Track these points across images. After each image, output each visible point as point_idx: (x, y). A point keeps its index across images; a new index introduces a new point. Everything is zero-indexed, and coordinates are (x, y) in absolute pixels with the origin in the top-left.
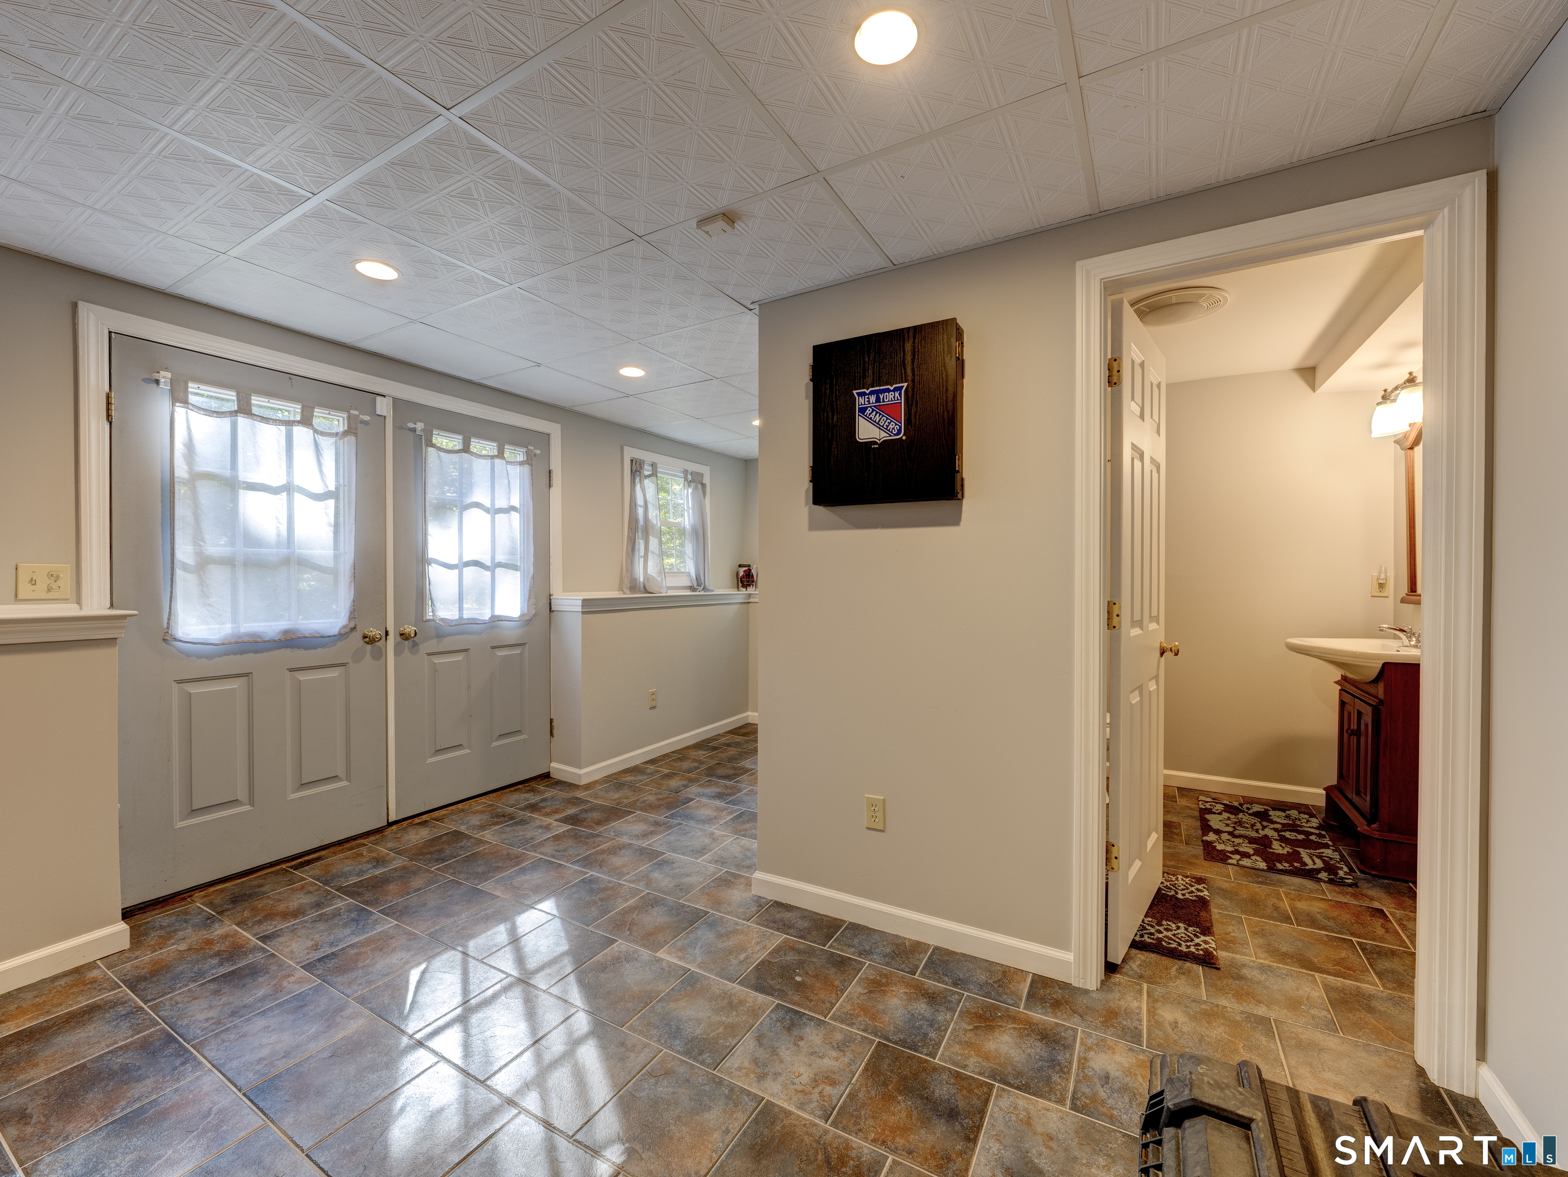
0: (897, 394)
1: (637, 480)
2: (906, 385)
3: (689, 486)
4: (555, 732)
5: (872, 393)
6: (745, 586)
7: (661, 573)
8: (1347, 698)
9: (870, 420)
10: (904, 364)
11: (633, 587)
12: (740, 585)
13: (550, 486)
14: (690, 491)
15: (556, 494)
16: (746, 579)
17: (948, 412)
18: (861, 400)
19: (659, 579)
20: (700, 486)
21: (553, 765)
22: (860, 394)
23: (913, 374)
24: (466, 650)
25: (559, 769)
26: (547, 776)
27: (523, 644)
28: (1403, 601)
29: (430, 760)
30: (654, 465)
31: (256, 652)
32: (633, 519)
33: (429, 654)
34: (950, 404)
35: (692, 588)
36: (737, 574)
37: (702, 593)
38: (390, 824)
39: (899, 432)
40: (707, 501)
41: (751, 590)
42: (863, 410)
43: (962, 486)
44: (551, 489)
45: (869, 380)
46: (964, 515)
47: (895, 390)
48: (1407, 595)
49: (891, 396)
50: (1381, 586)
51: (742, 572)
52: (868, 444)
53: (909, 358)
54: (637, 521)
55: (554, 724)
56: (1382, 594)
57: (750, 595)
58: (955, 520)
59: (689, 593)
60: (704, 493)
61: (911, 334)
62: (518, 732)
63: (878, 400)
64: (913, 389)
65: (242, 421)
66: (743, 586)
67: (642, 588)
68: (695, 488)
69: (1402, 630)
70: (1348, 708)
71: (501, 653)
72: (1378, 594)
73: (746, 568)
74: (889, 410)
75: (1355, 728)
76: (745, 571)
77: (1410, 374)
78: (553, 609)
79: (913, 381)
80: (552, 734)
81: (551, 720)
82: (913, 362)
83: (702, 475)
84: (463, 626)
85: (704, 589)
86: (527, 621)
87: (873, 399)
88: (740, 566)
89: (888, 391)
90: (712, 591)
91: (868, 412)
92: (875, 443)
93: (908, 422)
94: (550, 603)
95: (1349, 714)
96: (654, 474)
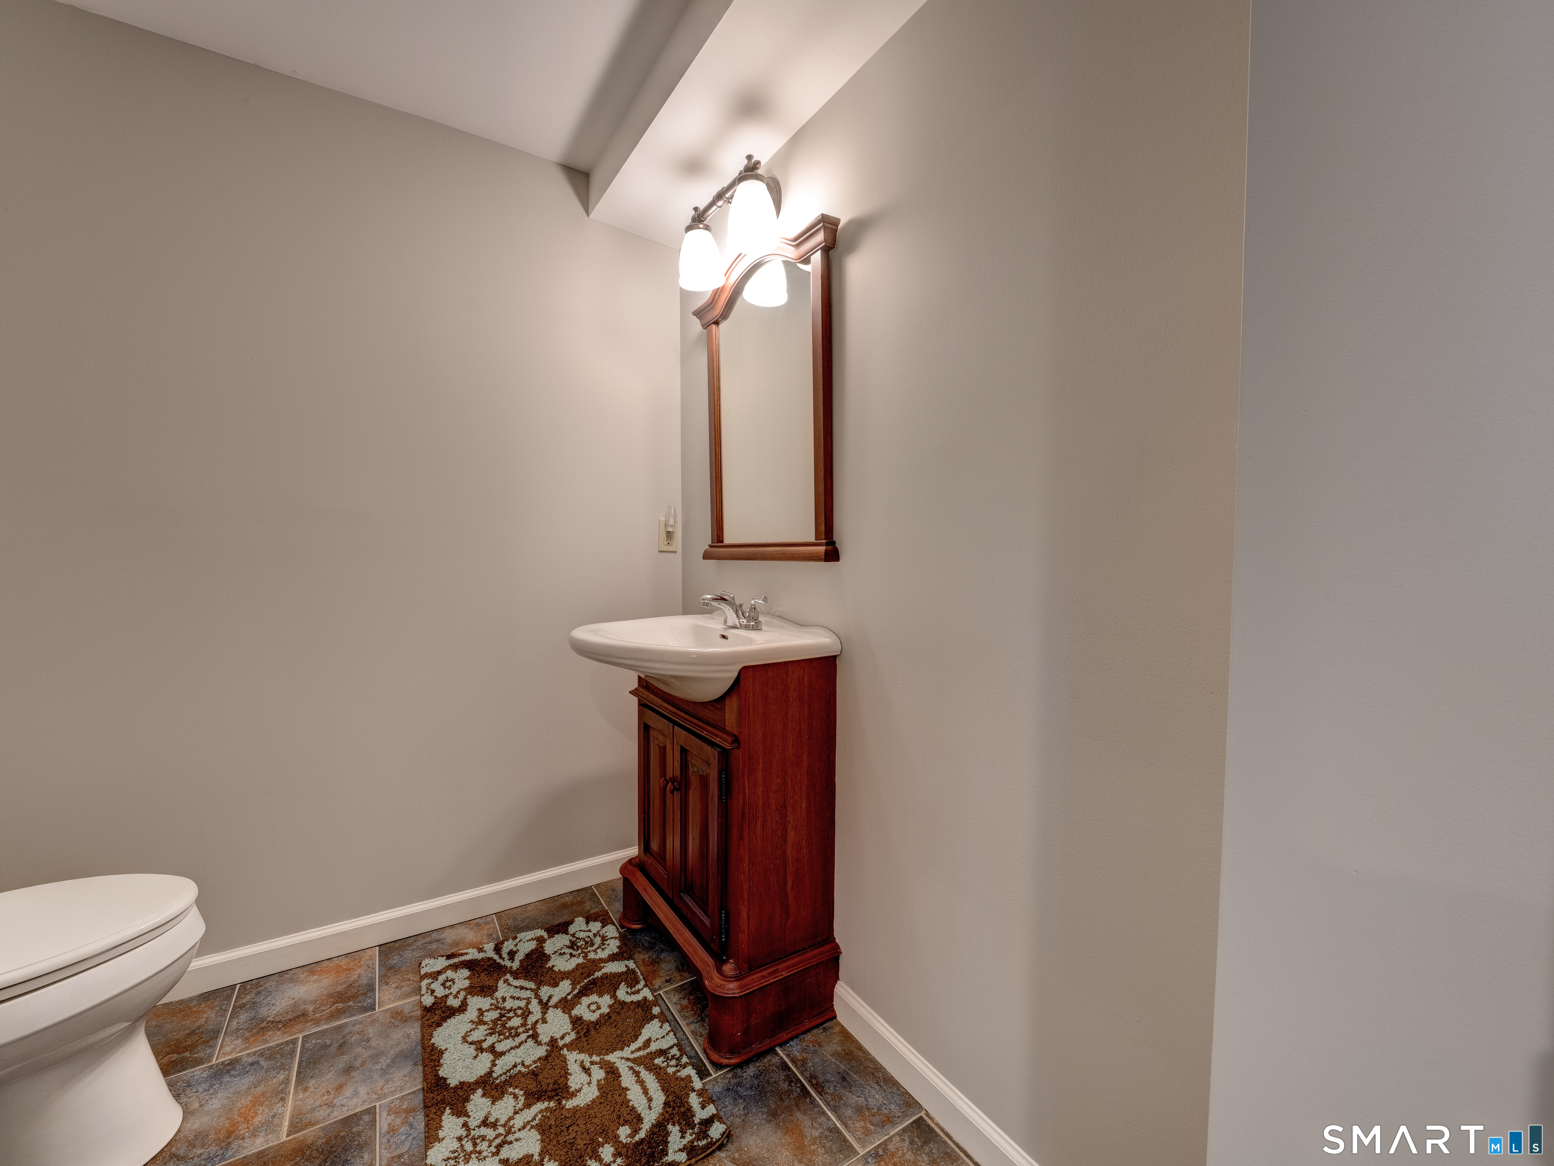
8: (656, 722)
28: (707, 556)
48: (711, 546)
50: (669, 535)
56: (671, 549)
69: (723, 599)
70: (657, 739)
72: (666, 548)
75: (678, 772)
77: (749, 157)
95: (663, 750)
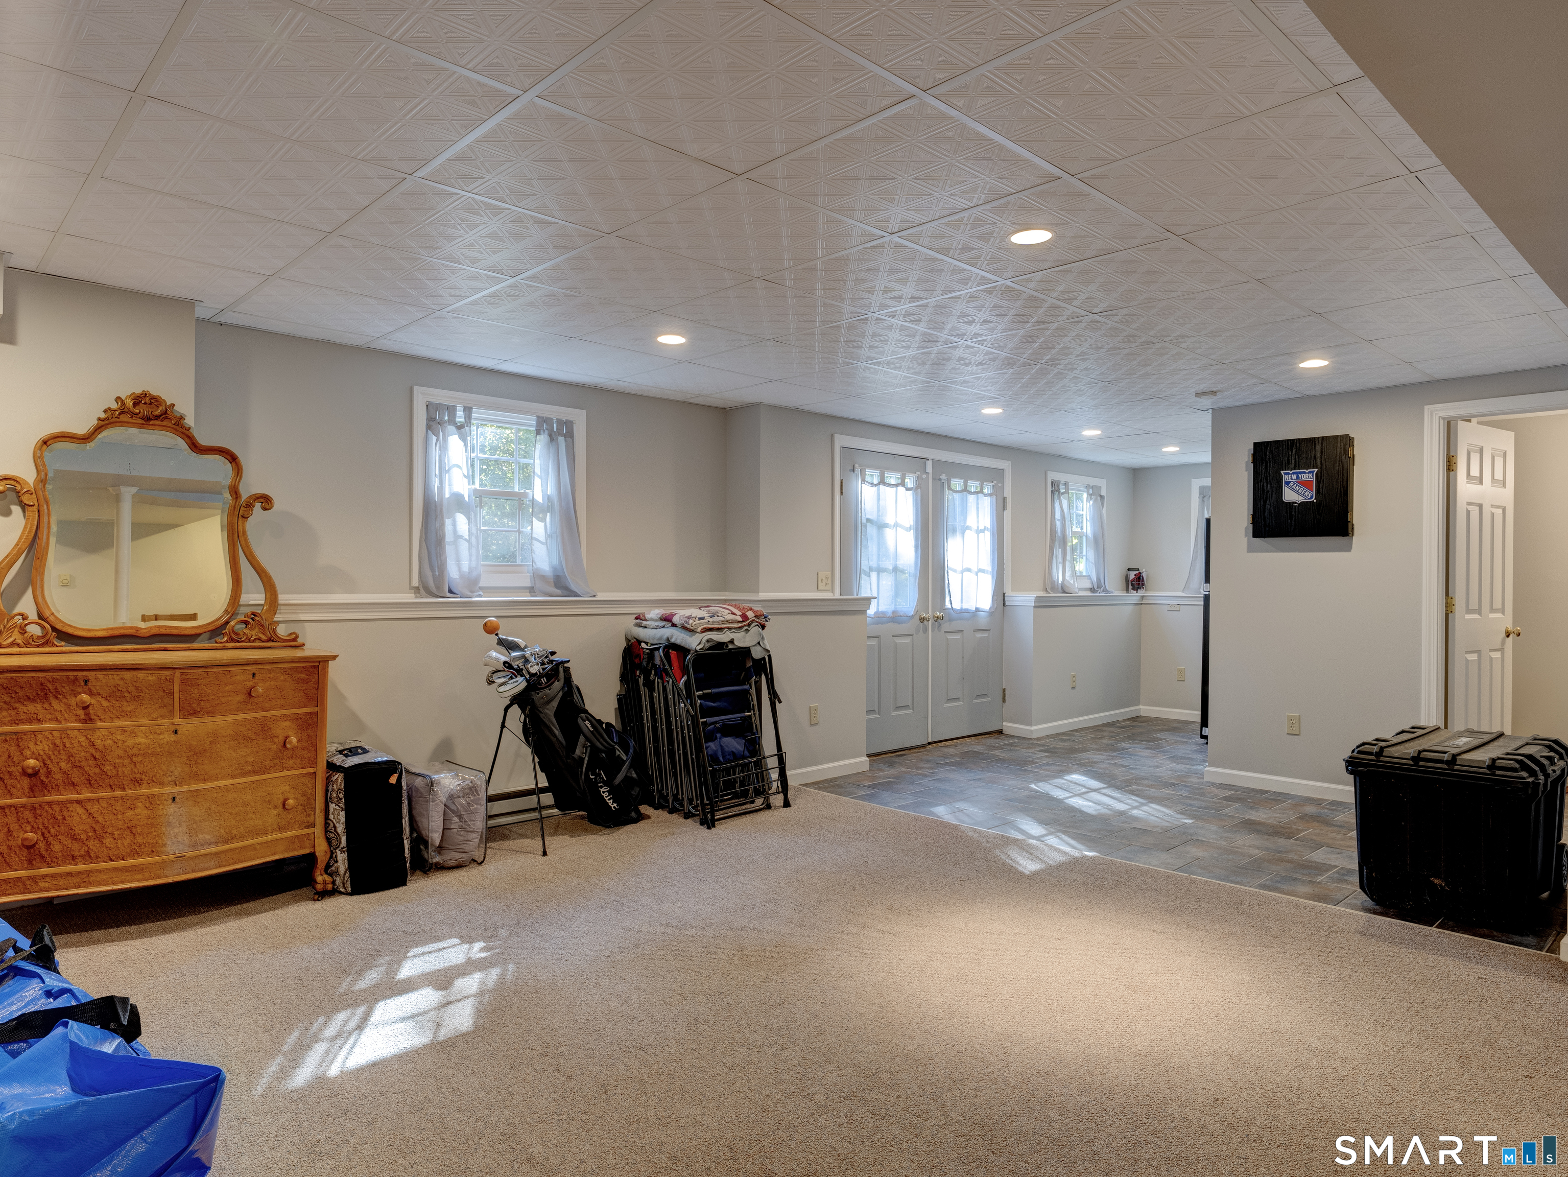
0: (1310, 475)
1: (1056, 496)
2: (1316, 470)
3: (1091, 499)
4: (1007, 698)
5: (1293, 473)
6: (1136, 589)
7: (1073, 576)
9: (1292, 489)
10: (1315, 458)
11: (1054, 589)
12: (1131, 587)
13: (1004, 509)
14: (1091, 502)
15: (1008, 514)
16: (1136, 582)
17: (1344, 487)
18: (1287, 477)
19: (1072, 582)
20: (1099, 498)
21: (1005, 724)
22: (1285, 474)
23: (1321, 464)
24: (961, 631)
25: (1008, 726)
26: (1000, 732)
27: (989, 630)
29: (945, 705)
30: (1066, 484)
31: (882, 624)
32: (1053, 532)
33: (946, 632)
34: (1345, 483)
35: (1092, 590)
36: (1127, 577)
37: (1103, 594)
38: (929, 743)
39: (1312, 497)
40: (1104, 511)
41: (1141, 593)
42: (1287, 483)
43: (1353, 528)
44: (1005, 512)
45: (1292, 466)
46: (1354, 546)
47: (1309, 472)
49: (1307, 476)
51: (1132, 575)
52: (1290, 504)
53: (1318, 455)
54: (1056, 532)
55: (1006, 692)
57: (1143, 597)
58: (1348, 548)
59: (1089, 594)
60: (1103, 504)
61: (1320, 441)
62: (985, 695)
63: (1298, 478)
64: (1321, 473)
65: (882, 487)
66: (1133, 589)
67: (1060, 589)
68: (1095, 501)
71: (979, 635)
73: (1137, 572)
74: (1306, 484)
76: (1135, 575)
78: (1007, 603)
79: (1321, 468)
80: (1004, 701)
81: (1004, 690)
82: (1321, 458)
83: (1100, 487)
84: (963, 611)
85: (1105, 591)
86: (991, 613)
87: (1294, 477)
88: (1129, 570)
89: (1305, 473)
90: (1112, 592)
91: (1291, 484)
92: (1296, 503)
93: (1318, 492)
94: (1004, 600)
96: (1067, 492)
